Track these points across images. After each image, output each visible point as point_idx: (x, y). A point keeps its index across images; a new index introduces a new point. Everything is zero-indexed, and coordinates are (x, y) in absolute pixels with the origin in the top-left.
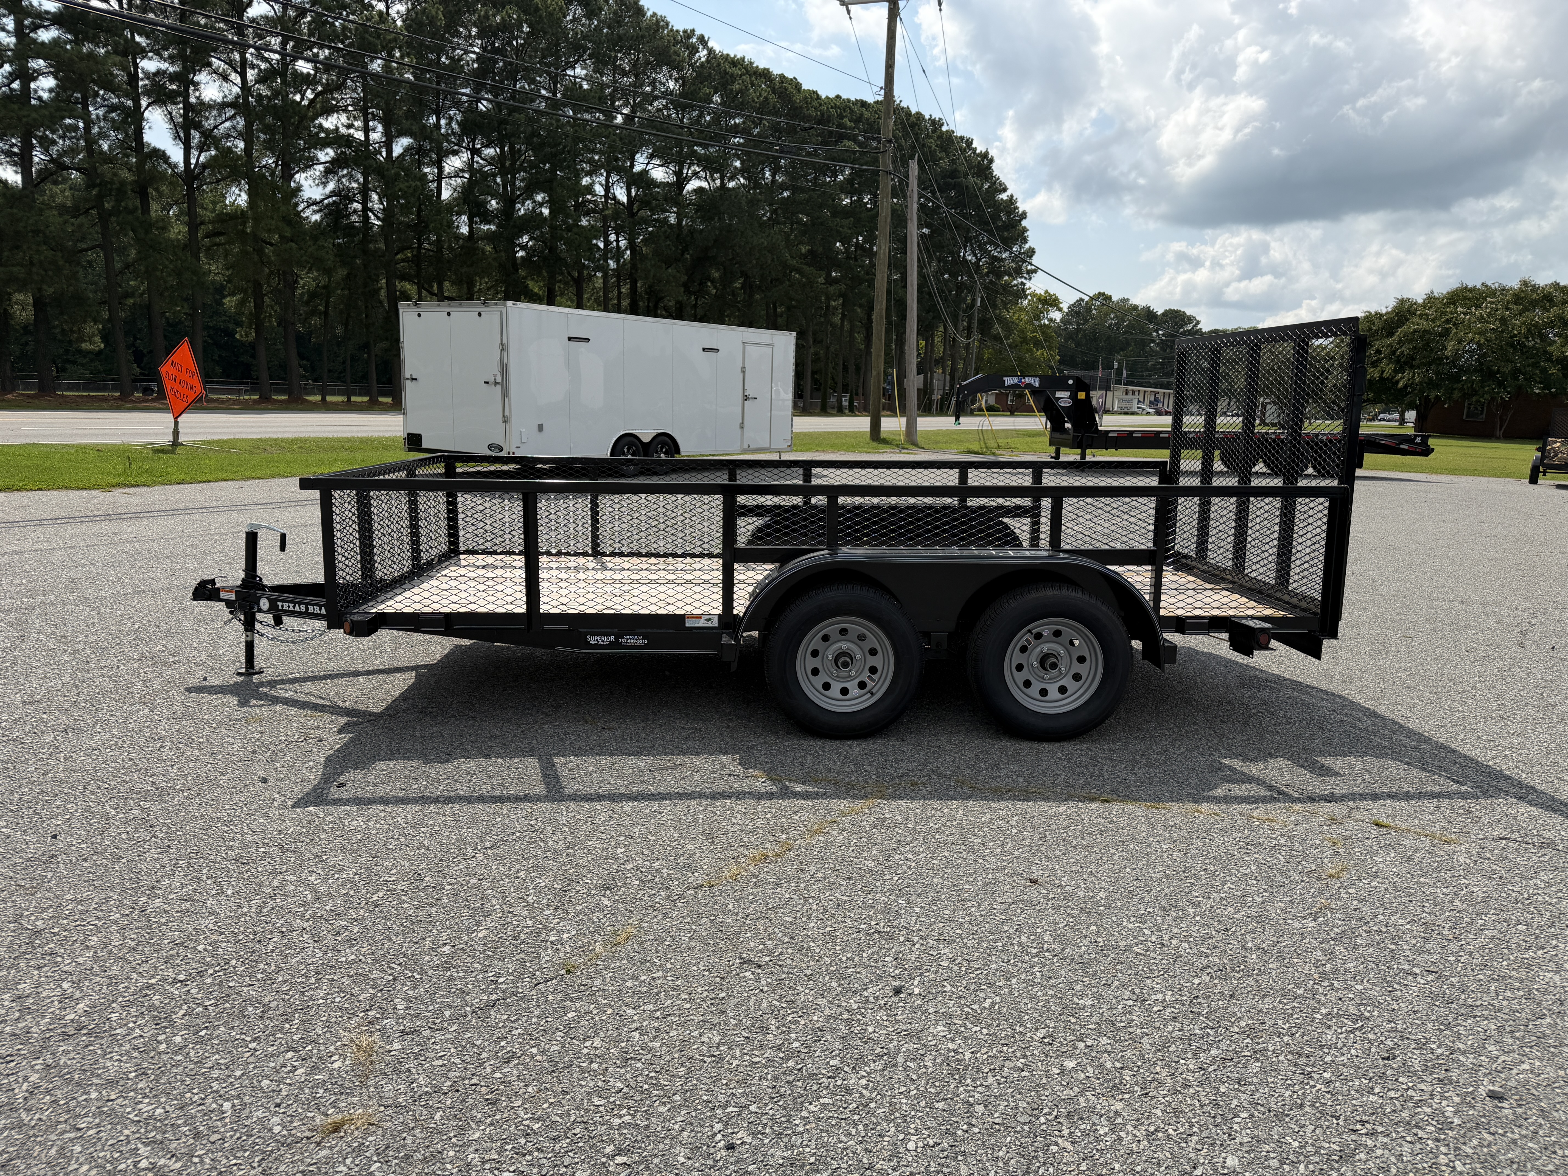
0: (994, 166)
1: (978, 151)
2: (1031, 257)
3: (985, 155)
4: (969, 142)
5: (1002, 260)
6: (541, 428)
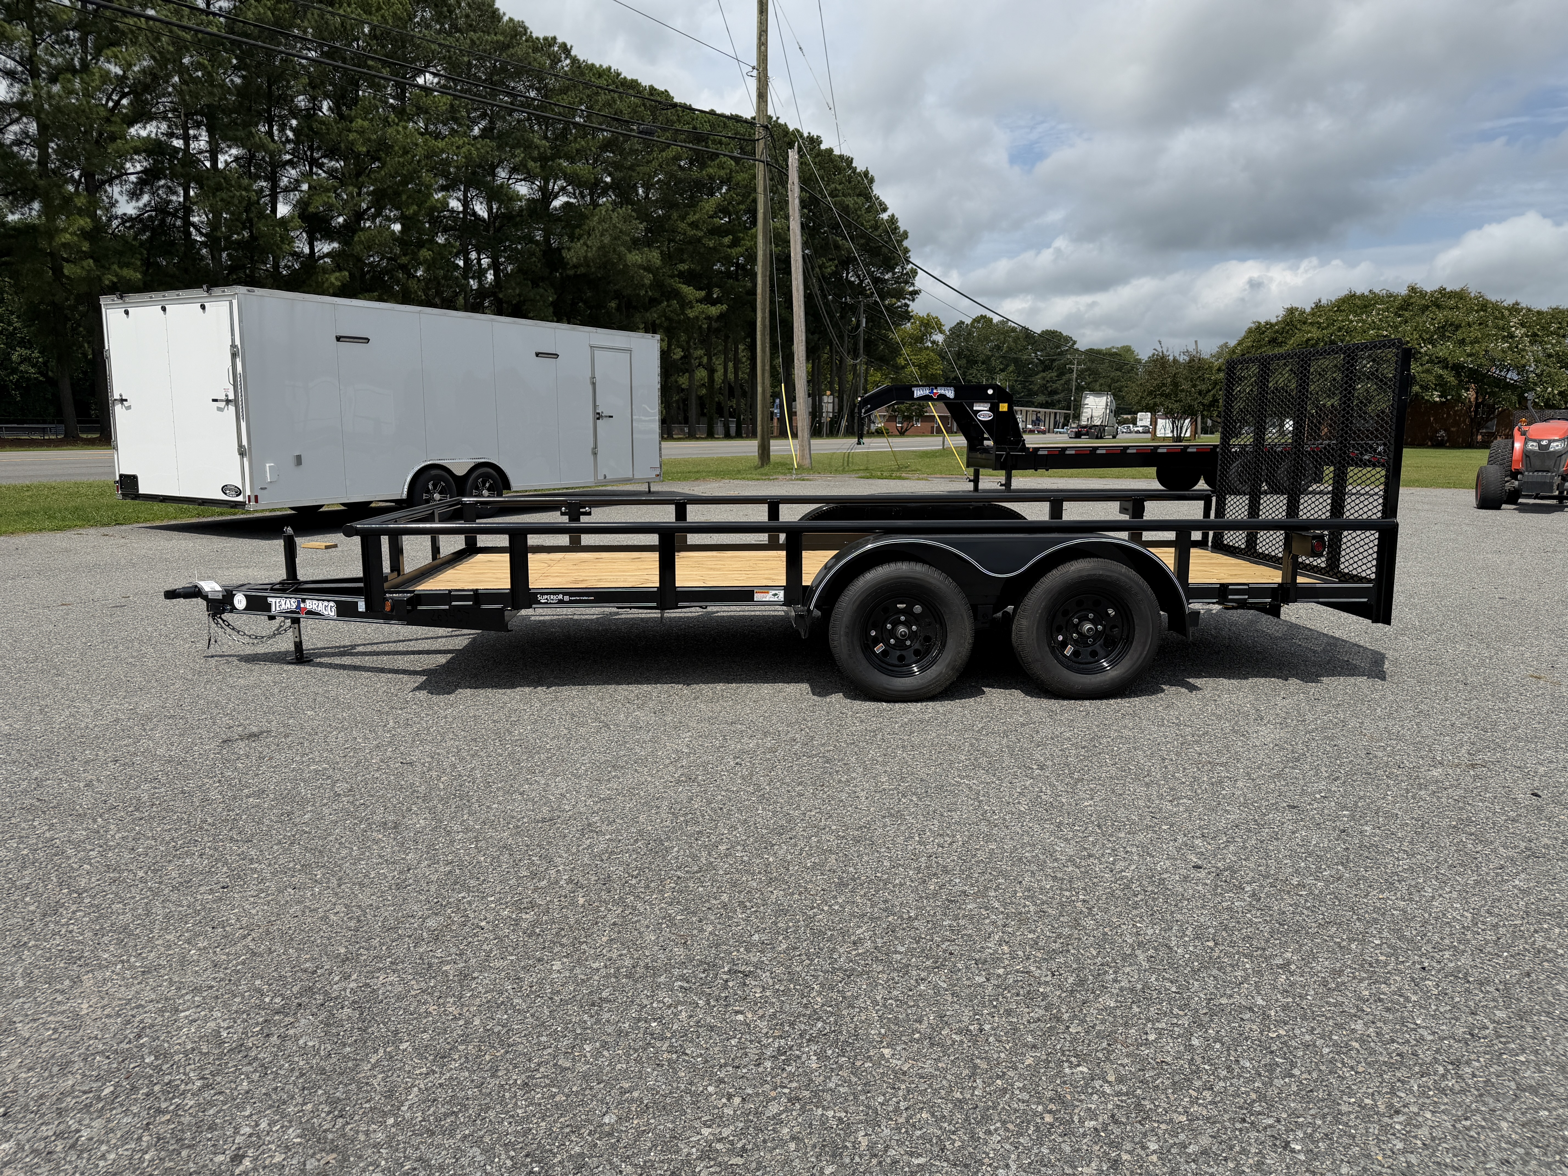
0: (874, 185)
1: (858, 170)
2: (913, 278)
3: (865, 174)
4: (849, 161)
5: (885, 281)
6: (299, 460)
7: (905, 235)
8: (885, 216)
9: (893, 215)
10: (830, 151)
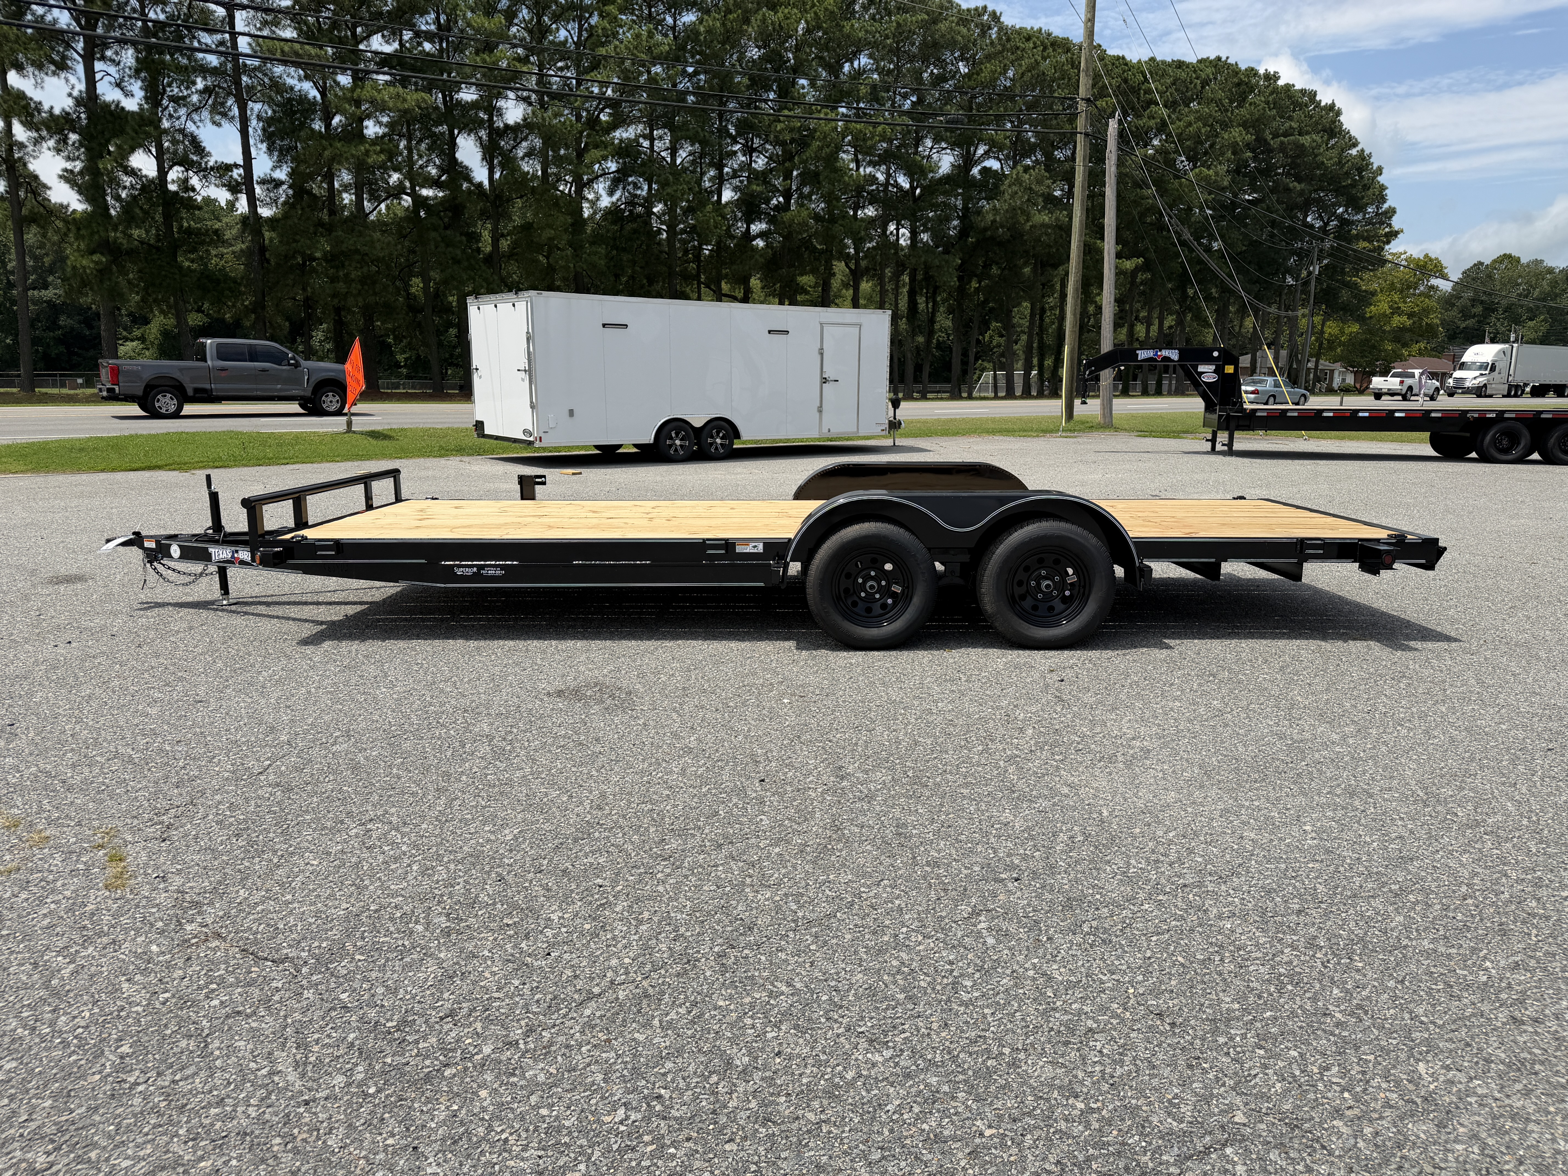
0: (1342, 118)
1: (1323, 104)
2: (1390, 218)
3: (1331, 107)
4: (1313, 95)
5: (1353, 223)
6: (571, 413)
7: (1380, 170)
8: (1354, 152)
9: (1363, 150)
10: (1288, 87)
